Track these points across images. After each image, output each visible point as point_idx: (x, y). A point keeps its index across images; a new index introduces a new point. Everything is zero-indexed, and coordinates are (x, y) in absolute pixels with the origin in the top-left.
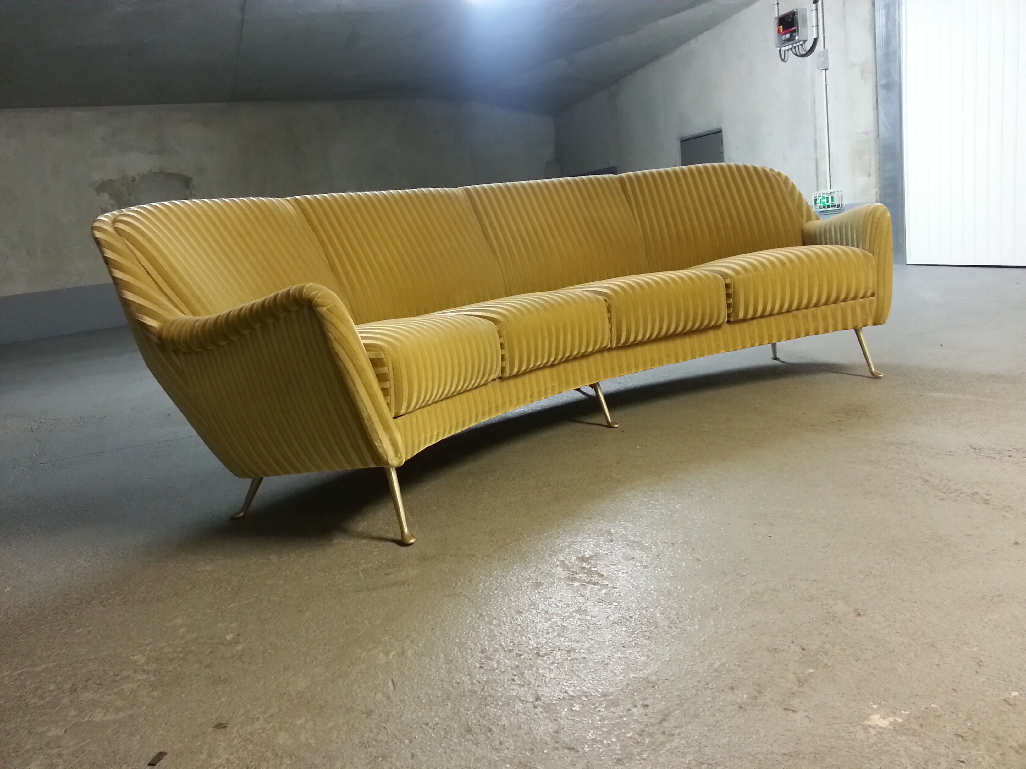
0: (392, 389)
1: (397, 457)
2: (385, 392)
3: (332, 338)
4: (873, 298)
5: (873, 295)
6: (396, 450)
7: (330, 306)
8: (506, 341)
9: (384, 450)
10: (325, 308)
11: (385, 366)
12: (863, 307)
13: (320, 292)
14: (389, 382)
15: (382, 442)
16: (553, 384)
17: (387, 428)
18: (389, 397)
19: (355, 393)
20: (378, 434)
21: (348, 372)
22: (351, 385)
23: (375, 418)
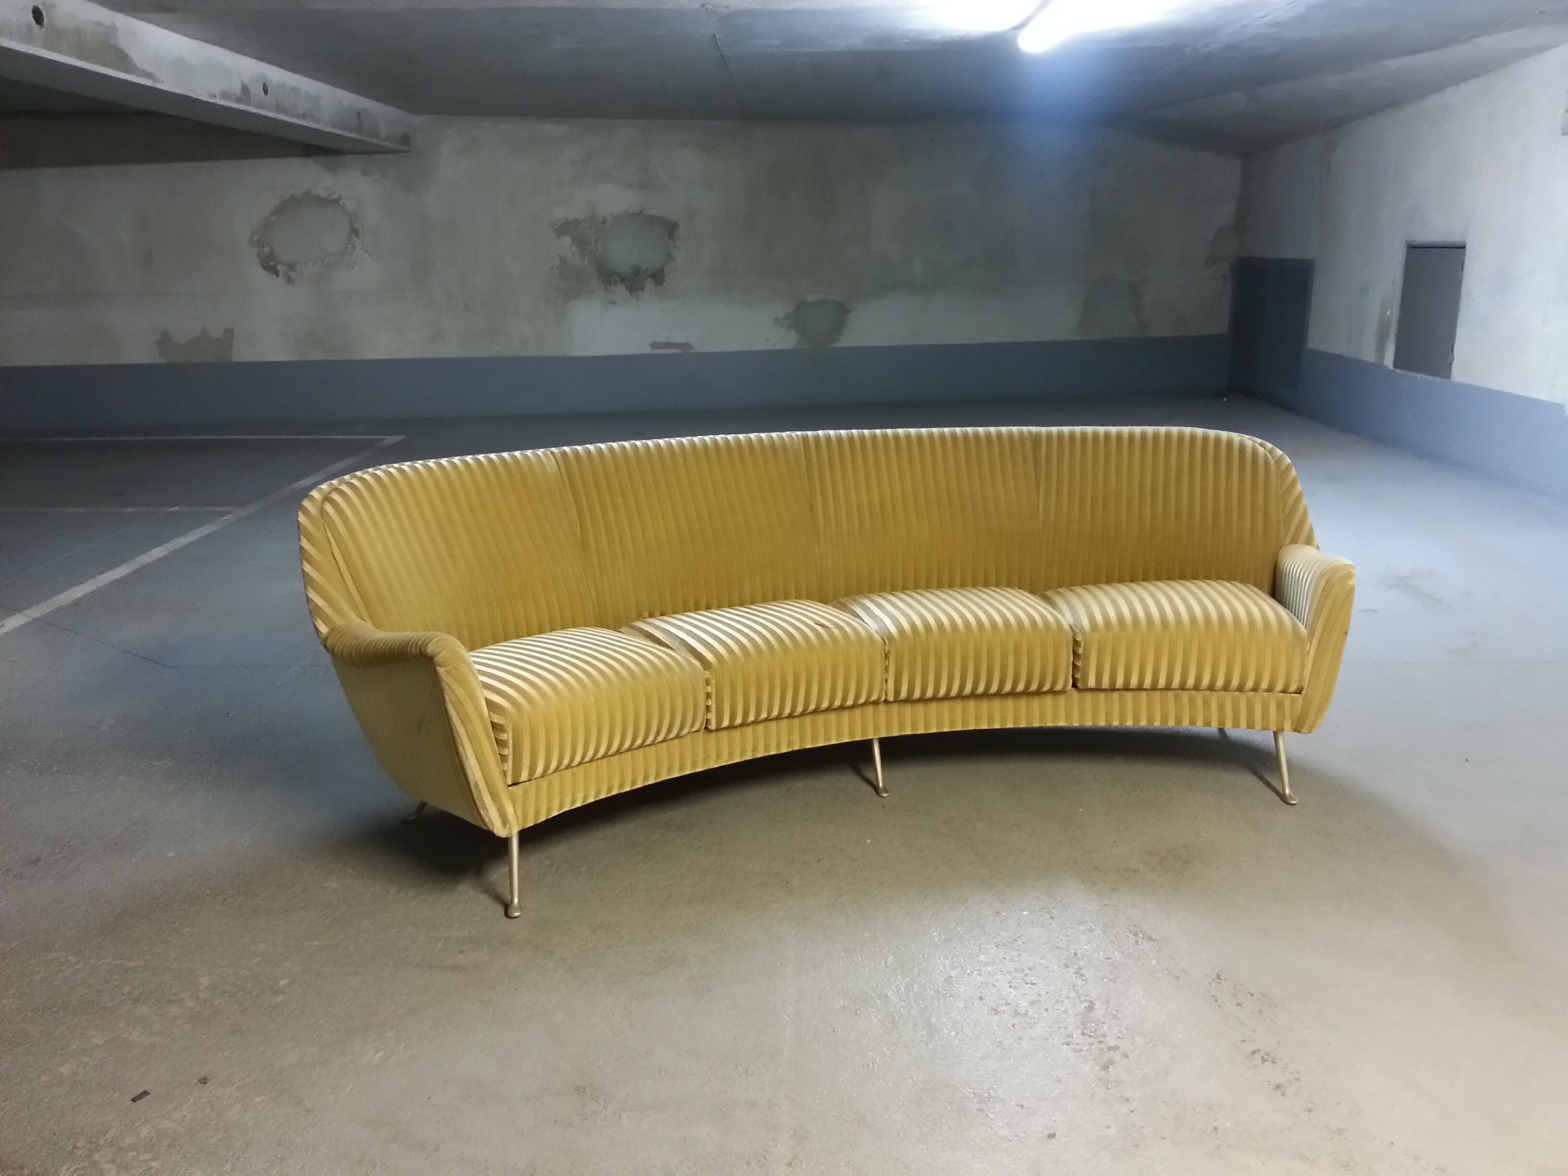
0: (510, 758)
1: (505, 827)
2: (503, 758)
3: (448, 700)
4: (1298, 695)
5: (1299, 692)
6: (505, 821)
7: (449, 667)
8: (714, 691)
9: (490, 819)
10: (443, 669)
11: (505, 733)
12: (1280, 705)
13: (443, 650)
14: (507, 749)
15: (489, 811)
16: (791, 738)
17: (495, 796)
18: (506, 764)
19: (464, 758)
20: (484, 803)
21: (459, 737)
22: (461, 749)
23: (483, 786)
